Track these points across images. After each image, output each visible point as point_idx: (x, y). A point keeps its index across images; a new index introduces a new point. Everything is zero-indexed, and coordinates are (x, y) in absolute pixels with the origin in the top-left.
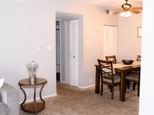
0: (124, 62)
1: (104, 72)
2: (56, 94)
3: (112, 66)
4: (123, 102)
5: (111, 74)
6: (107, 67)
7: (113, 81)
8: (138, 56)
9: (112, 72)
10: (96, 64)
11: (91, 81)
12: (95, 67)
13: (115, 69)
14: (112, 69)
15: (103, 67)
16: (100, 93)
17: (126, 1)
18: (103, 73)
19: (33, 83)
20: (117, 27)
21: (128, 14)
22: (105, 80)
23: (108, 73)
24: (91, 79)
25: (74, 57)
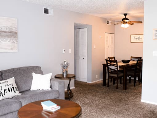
0: (124, 61)
1: (110, 68)
2: (74, 87)
3: (117, 64)
4: (126, 90)
5: (116, 70)
6: (113, 65)
7: (117, 76)
8: (131, 57)
9: (117, 68)
10: (103, 63)
11: (97, 77)
12: (103, 66)
13: (119, 66)
14: (117, 66)
15: (109, 65)
16: (107, 85)
17: (125, 16)
18: (110, 70)
19: (65, 77)
20: (114, 34)
21: (127, 26)
22: (111, 75)
23: (114, 69)
24: (97, 76)
25: (83, 58)
